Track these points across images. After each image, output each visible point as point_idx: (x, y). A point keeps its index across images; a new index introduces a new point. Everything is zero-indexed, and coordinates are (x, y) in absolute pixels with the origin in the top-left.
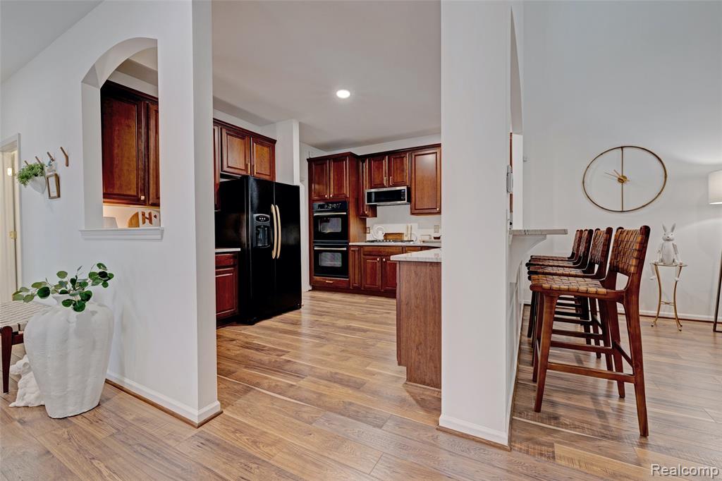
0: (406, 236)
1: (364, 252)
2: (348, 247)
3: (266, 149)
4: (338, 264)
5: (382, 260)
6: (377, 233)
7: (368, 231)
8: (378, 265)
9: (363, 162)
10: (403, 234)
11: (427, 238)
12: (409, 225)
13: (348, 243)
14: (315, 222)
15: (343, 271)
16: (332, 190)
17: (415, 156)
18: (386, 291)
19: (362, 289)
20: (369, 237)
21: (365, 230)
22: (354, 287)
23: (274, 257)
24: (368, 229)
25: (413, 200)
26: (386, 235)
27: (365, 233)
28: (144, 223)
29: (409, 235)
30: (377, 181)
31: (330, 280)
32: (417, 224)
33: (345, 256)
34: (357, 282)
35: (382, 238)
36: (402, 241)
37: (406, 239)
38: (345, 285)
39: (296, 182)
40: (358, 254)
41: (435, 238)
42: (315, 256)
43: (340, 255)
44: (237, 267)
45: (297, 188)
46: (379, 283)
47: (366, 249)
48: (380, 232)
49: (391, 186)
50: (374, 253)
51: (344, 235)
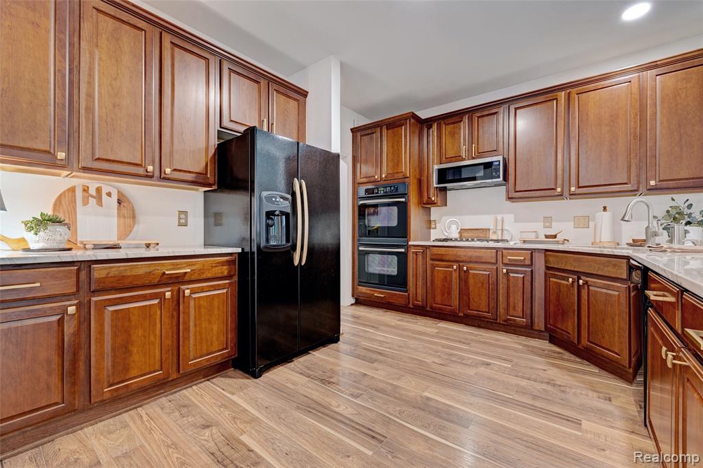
0: (495, 232)
1: (432, 255)
2: (407, 247)
3: (293, 104)
4: (393, 270)
5: (460, 268)
6: (449, 228)
7: (433, 226)
8: (455, 275)
9: (430, 127)
10: (489, 230)
11: (532, 237)
12: (499, 217)
13: (408, 242)
14: (361, 212)
15: (399, 281)
16: (384, 168)
17: (516, 109)
18: (466, 316)
19: (428, 309)
20: (435, 234)
21: (429, 224)
22: (416, 307)
23: (296, 263)
24: (433, 223)
25: (511, 177)
26: (462, 231)
27: (430, 228)
28: (85, 203)
29: (500, 232)
30: (451, 154)
31: (380, 293)
32: (512, 216)
33: (402, 259)
34: (420, 298)
35: (455, 235)
36: (488, 241)
37: (494, 237)
38: (401, 302)
39: (335, 148)
40: (423, 257)
41: (547, 237)
42: (360, 259)
43: (395, 258)
44: (236, 278)
45: (336, 157)
46: (455, 302)
47: (435, 250)
48: (454, 227)
49: (473, 158)
50: (447, 258)
51: (402, 230)
